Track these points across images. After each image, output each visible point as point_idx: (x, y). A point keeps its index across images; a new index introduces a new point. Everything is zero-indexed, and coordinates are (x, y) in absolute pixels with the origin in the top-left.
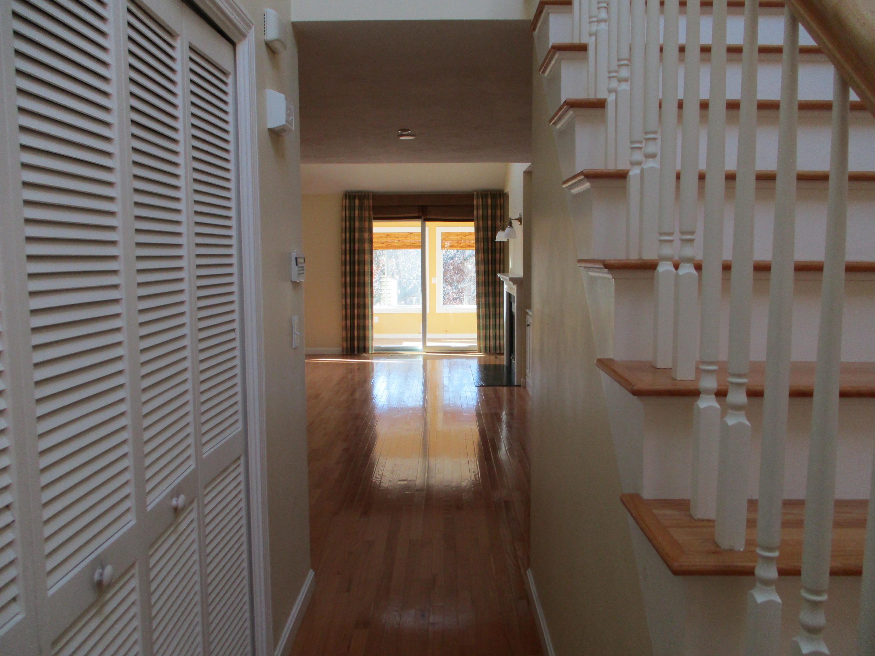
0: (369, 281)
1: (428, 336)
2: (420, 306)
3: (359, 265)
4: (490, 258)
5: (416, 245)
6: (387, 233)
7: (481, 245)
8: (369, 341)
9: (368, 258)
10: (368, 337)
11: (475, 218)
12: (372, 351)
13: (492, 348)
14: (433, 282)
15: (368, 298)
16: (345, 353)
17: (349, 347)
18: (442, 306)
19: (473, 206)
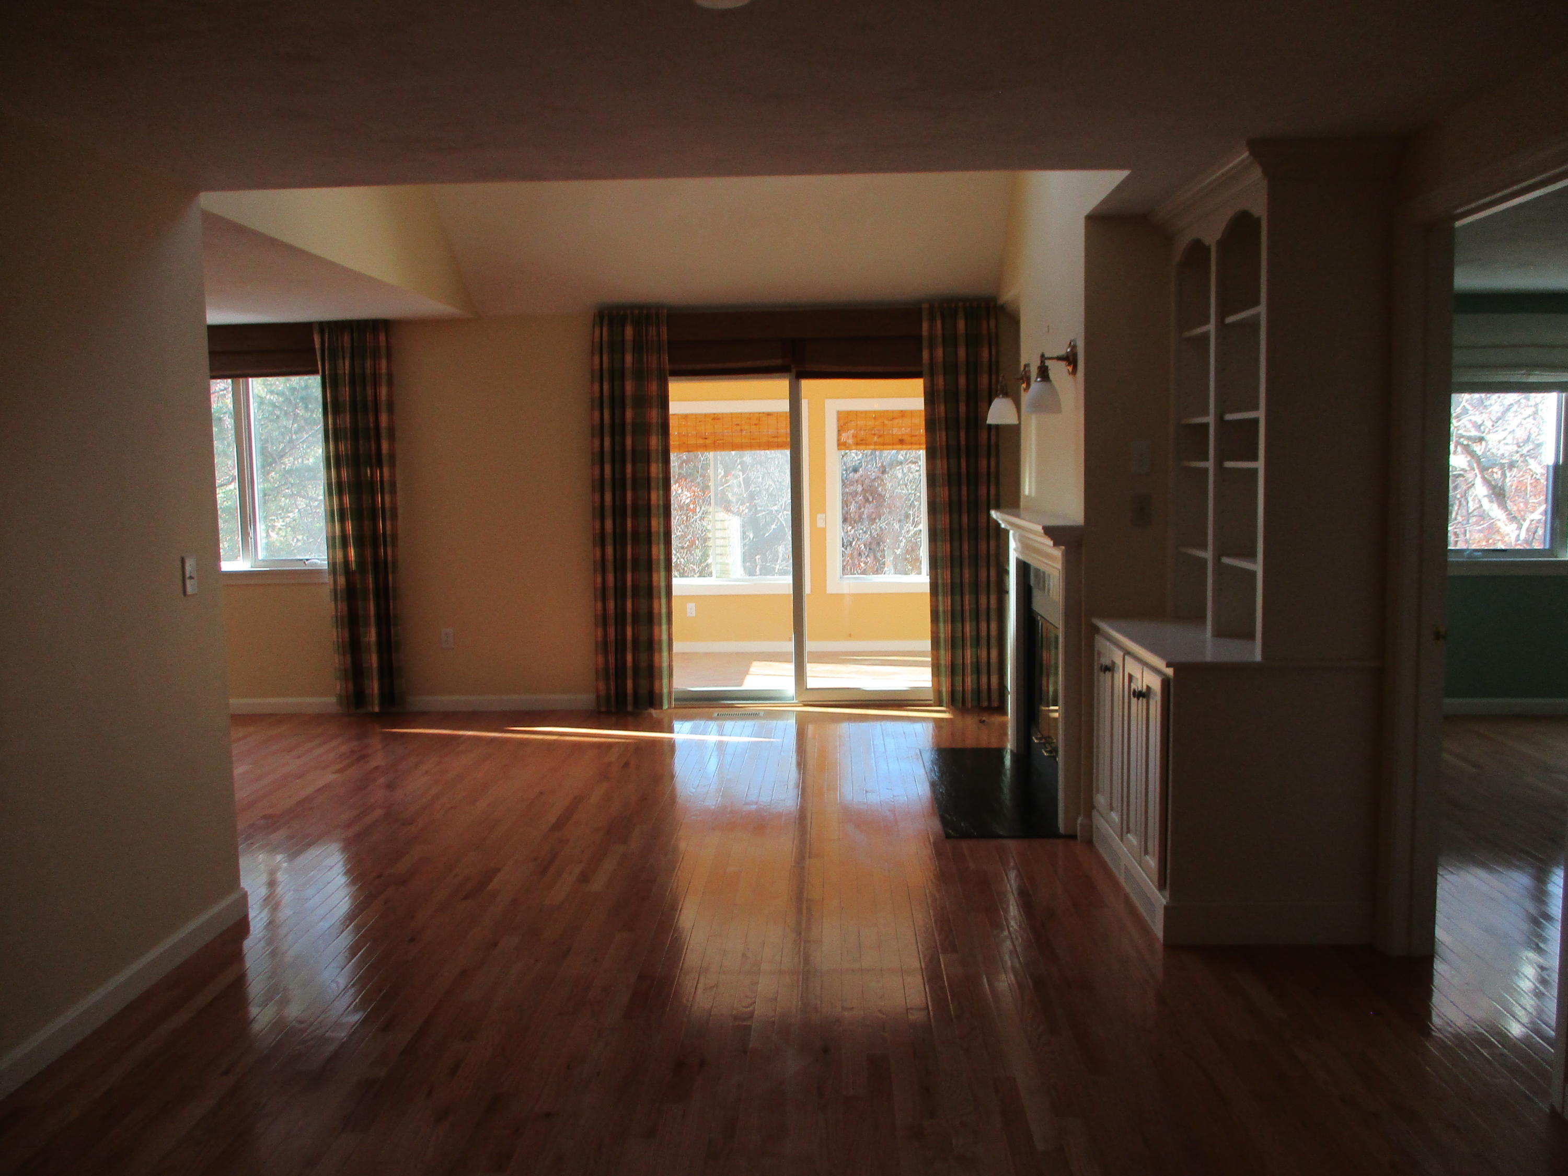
0: (662, 530)
1: (810, 646)
2: (789, 579)
3: (634, 489)
4: (964, 470)
5: (779, 440)
6: (714, 414)
7: (941, 436)
8: (661, 679)
9: (658, 473)
10: (660, 668)
11: (926, 369)
12: (670, 703)
13: (970, 696)
14: (820, 524)
15: (658, 571)
16: (603, 709)
17: (613, 692)
18: (840, 578)
19: (919, 338)
